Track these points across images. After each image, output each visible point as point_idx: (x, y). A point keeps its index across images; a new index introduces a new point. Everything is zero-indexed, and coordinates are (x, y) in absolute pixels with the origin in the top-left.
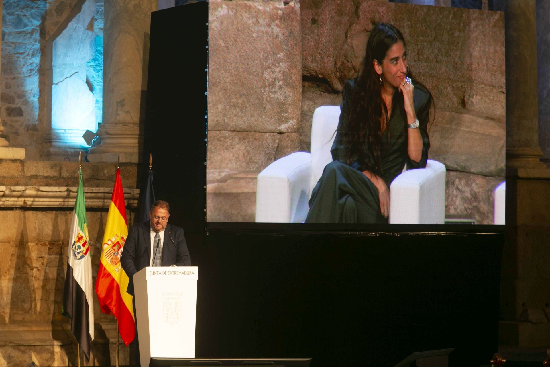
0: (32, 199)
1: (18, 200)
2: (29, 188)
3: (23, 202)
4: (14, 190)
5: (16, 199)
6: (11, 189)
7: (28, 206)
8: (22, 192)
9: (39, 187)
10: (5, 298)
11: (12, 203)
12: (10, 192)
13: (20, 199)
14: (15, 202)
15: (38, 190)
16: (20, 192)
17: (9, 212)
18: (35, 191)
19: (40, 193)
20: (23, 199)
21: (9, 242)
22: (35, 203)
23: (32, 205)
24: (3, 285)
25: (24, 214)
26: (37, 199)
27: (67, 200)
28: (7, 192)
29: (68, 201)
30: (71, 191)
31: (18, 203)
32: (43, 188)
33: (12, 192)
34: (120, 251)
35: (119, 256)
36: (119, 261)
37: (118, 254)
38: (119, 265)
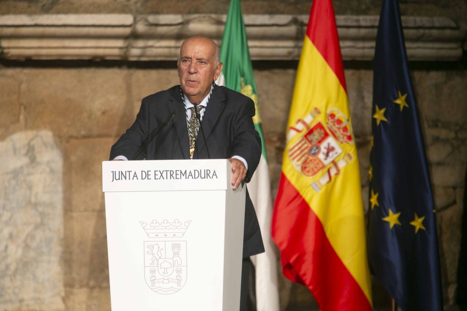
4: (156, 22)
8: (180, 26)
16: (173, 28)
28: (141, 28)
34: (324, 146)
35: (321, 156)
36: (324, 166)
37: (319, 152)
38: (323, 175)
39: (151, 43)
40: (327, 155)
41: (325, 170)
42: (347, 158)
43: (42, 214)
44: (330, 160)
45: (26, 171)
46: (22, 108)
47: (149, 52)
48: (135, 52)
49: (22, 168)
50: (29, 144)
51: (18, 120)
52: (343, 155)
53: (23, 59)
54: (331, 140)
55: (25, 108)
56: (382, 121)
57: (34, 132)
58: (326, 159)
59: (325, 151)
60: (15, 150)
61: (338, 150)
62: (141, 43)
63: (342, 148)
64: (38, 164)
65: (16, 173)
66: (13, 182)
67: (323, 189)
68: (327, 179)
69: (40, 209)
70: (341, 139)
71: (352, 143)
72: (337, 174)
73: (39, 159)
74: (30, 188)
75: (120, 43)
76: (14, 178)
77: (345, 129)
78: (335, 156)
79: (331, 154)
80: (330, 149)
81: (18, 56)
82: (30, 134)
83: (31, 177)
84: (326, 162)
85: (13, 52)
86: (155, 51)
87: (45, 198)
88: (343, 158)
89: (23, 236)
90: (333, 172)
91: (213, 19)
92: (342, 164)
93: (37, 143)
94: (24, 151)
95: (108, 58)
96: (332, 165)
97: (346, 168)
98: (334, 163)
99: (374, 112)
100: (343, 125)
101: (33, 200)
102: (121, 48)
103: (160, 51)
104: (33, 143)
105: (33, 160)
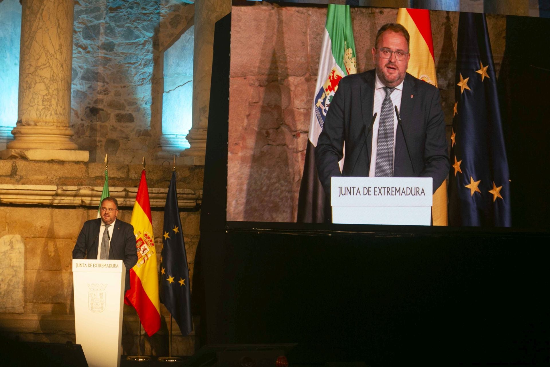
0: (90, 198)
1: (74, 199)
2: (82, 188)
3: (81, 201)
4: (66, 189)
5: (72, 198)
6: (62, 188)
7: (87, 205)
8: (76, 191)
9: (93, 187)
10: (66, 291)
11: (69, 201)
12: (63, 191)
13: (77, 198)
14: (72, 201)
15: (93, 190)
16: (73, 192)
17: (71, 210)
18: (90, 190)
19: (95, 192)
20: (80, 198)
21: (71, 238)
22: (94, 202)
23: (90, 204)
24: (64, 278)
25: (88, 213)
26: (95, 199)
27: (128, 200)
28: (60, 191)
29: (130, 201)
30: (128, 191)
31: (75, 202)
32: (96, 188)
33: (65, 191)
34: (142, 247)
35: (141, 252)
36: (142, 256)
37: (140, 250)
38: (141, 260)
39: (63, 198)
40: (144, 252)
41: (143, 258)
42: (151, 253)
43: (15, 271)
44: (144, 254)
45: (9, 252)
46: (7, 224)
47: (62, 202)
48: (56, 201)
49: (7, 250)
50: (10, 240)
51: (5, 230)
52: (150, 251)
53: (9, 203)
54: (145, 245)
55: (8, 224)
56: (167, 238)
57: (13, 235)
58: (143, 253)
59: (143, 250)
60: (5, 243)
61: (148, 250)
62: (59, 198)
63: (150, 249)
64: (14, 249)
65: (5, 253)
66: (4, 257)
67: (141, 266)
68: (143, 262)
69: (15, 269)
70: (149, 245)
71: (154, 247)
72: (147, 260)
73: (14, 247)
74: (11, 259)
75: (50, 198)
76: (4, 255)
77: (151, 241)
78: (147, 252)
79: (145, 251)
80: (145, 249)
81: (7, 202)
82: (11, 236)
83: (11, 255)
84: (143, 255)
85: (5, 200)
86: (64, 201)
87: (17, 264)
88: (150, 253)
89: (7, 280)
90: (146, 259)
91: (90, 188)
92: (149, 256)
93: (14, 240)
94: (8, 243)
95: (44, 204)
96: (145, 256)
97: (151, 257)
98: (146, 255)
99: (164, 234)
100: (150, 239)
101: (12, 265)
102: (50, 200)
103: (67, 201)
104: (12, 240)
105: (12, 247)
